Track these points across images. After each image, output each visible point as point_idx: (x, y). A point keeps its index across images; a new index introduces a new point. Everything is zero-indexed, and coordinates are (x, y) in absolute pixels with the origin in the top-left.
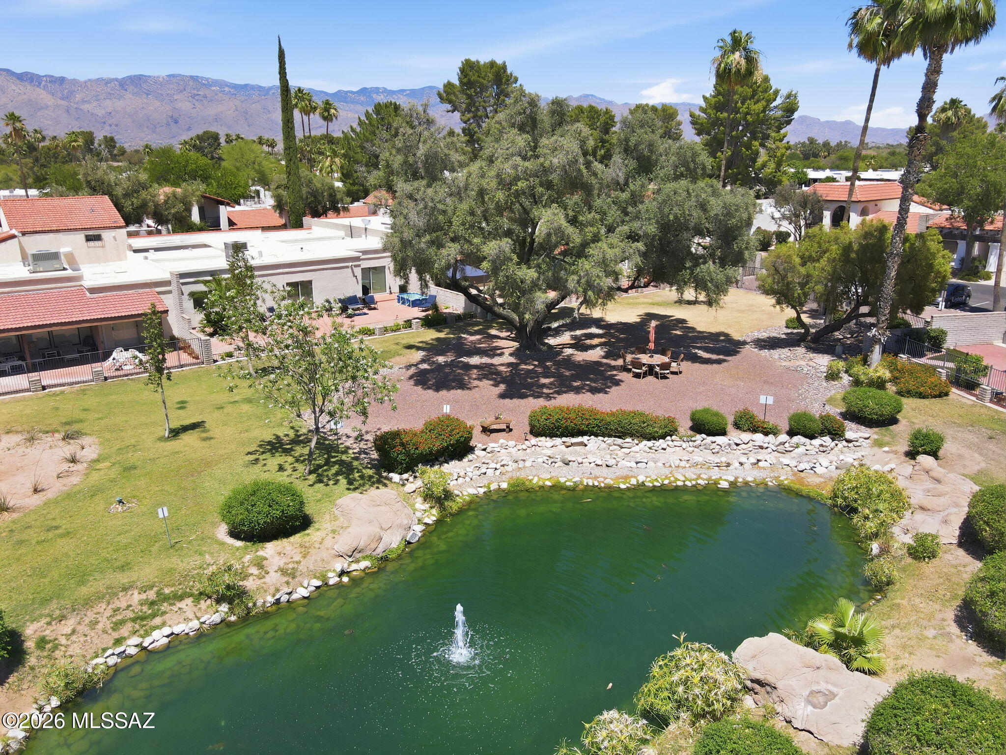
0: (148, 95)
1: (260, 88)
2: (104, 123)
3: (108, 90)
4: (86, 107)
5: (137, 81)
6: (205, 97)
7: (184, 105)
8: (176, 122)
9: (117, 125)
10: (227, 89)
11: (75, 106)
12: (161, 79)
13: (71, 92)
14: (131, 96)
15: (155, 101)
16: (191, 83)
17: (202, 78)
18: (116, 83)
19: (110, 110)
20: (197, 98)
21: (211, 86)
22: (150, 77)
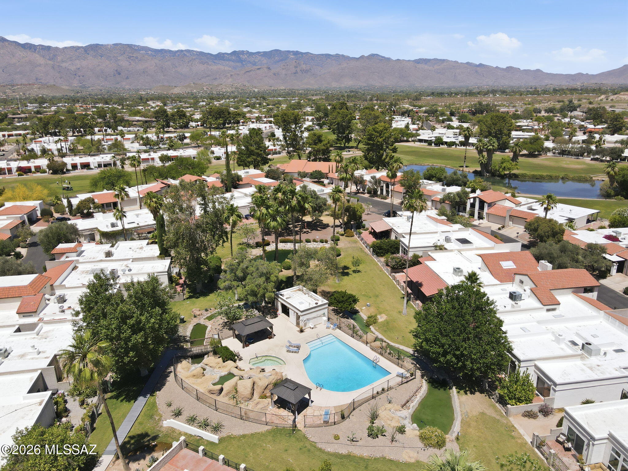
0: (102, 57)
1: (170, 51)
2: (76, 75)
3: (78, 54)
4: (64, 65)
5: (94, 48)
6: (137, 58)
7: (124, 63)
8: (119, 74)
9: (83, 76)
10: (150, 52)
11: (58, 64)
12: (109, 47)
13: (55, 56)
14: (91, 58)
15: (107, 61)
16: (128, 49)
17: (135, 45)
18: (82, 49)
19: (78, 66)
20: (132, 58)
21: (140, 50)
22: (102, 45)
